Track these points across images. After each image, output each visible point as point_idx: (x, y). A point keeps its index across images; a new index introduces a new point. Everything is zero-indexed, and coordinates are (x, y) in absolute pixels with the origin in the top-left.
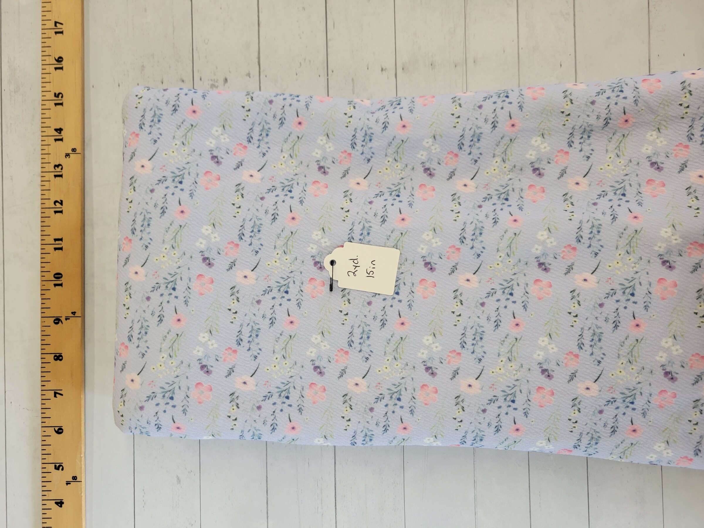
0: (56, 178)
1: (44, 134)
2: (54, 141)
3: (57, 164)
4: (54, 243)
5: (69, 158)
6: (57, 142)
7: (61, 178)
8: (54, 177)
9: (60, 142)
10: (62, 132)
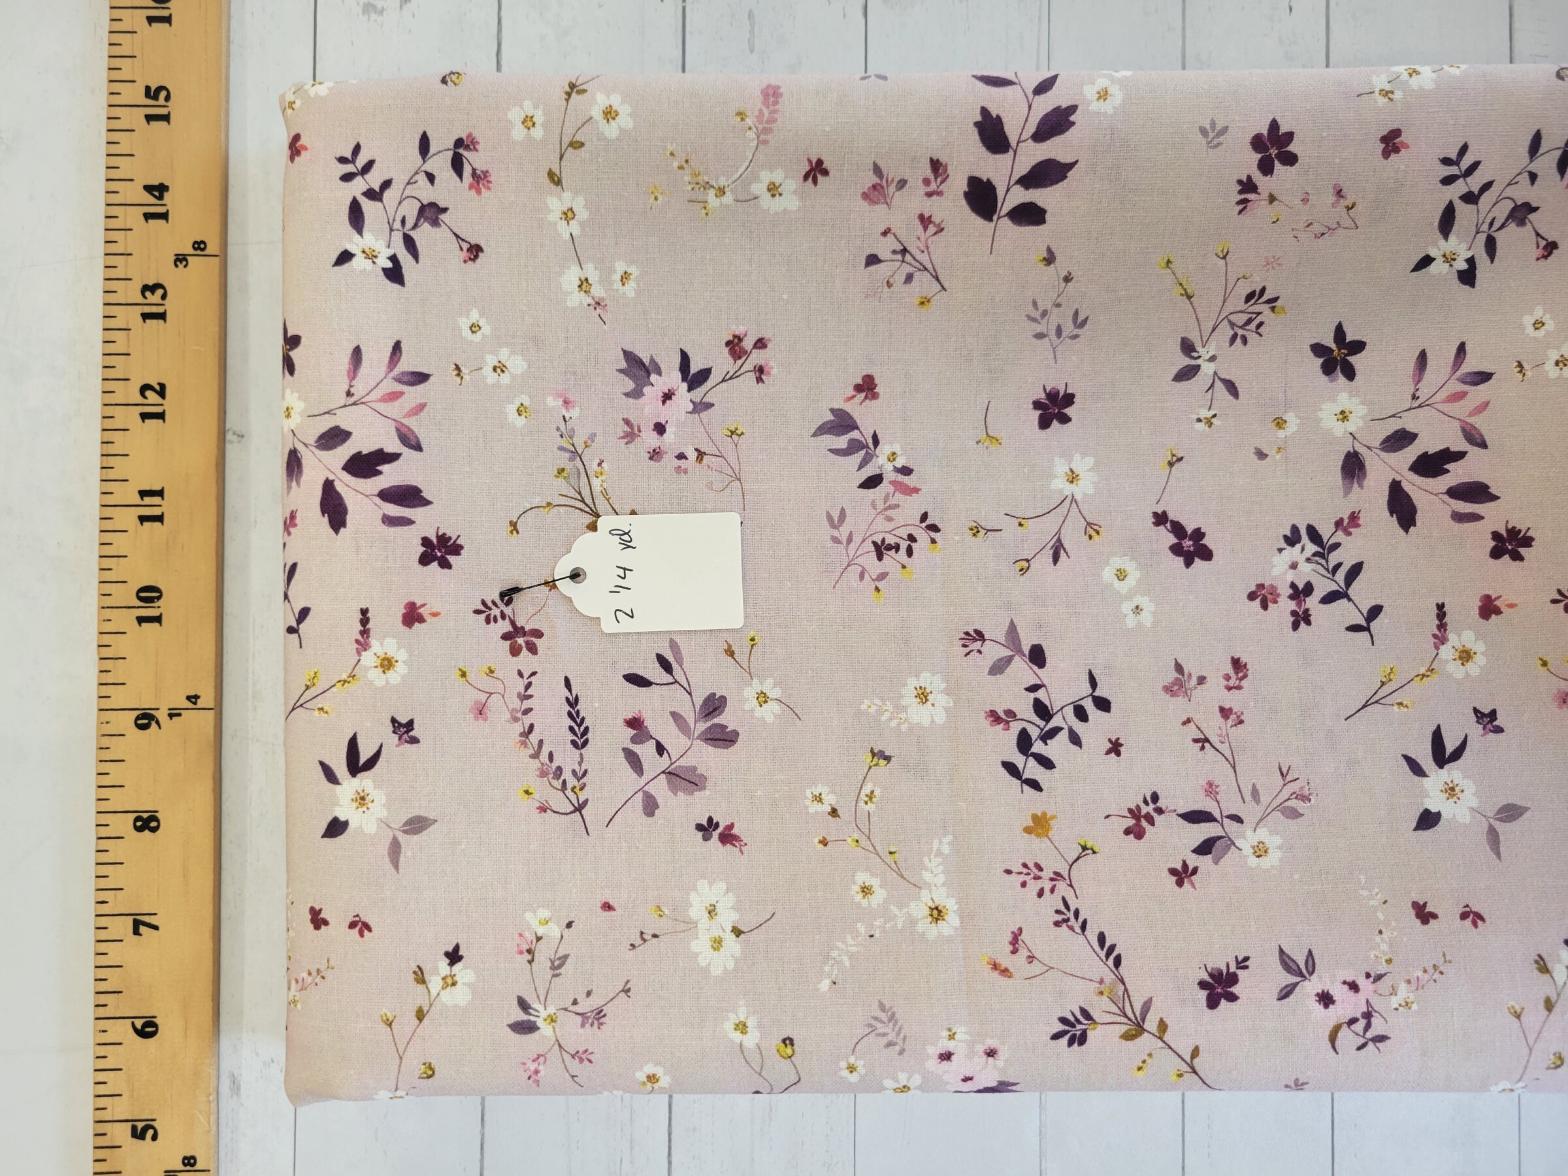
0: (147, 321)
1: (115, 199)
2: (143, 219)
3: (151, 283)
4: (138, 501)
5: (185, 266)
6: (150, 221)
7: (161, 322)
8: (140, 319)
9: (162, 222)
10: (166, 194)
